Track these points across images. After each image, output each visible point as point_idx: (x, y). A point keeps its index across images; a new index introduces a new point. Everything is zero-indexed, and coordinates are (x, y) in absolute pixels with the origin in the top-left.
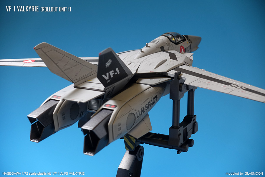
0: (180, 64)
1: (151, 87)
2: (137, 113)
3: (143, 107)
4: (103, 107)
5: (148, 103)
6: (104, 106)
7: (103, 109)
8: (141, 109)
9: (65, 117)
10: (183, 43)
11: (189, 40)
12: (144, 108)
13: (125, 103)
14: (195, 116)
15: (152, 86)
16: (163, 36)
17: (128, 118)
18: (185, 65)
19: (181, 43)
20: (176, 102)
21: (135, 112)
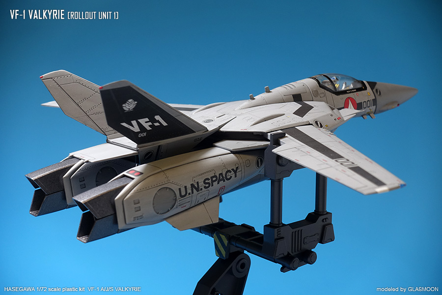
0: (303, 122)
1: (229, 153)
2: (180, 189)
3: (198, 182)
4: (125, 173)
5: (212, 178)
6: (127, 172)
7: (124, 176)
8: (192, 185)
9: (85, 184)
10: (355, 93)
11: (377, 90)
12: (200, 184)
13: (160, 170)
14: (328, 213)
15: (233, 152)
16: (313, 78)
17: (156, 194)
18: (312, 124)
19: (352, 94)
20: (276, 184)
21: (175, 188)
